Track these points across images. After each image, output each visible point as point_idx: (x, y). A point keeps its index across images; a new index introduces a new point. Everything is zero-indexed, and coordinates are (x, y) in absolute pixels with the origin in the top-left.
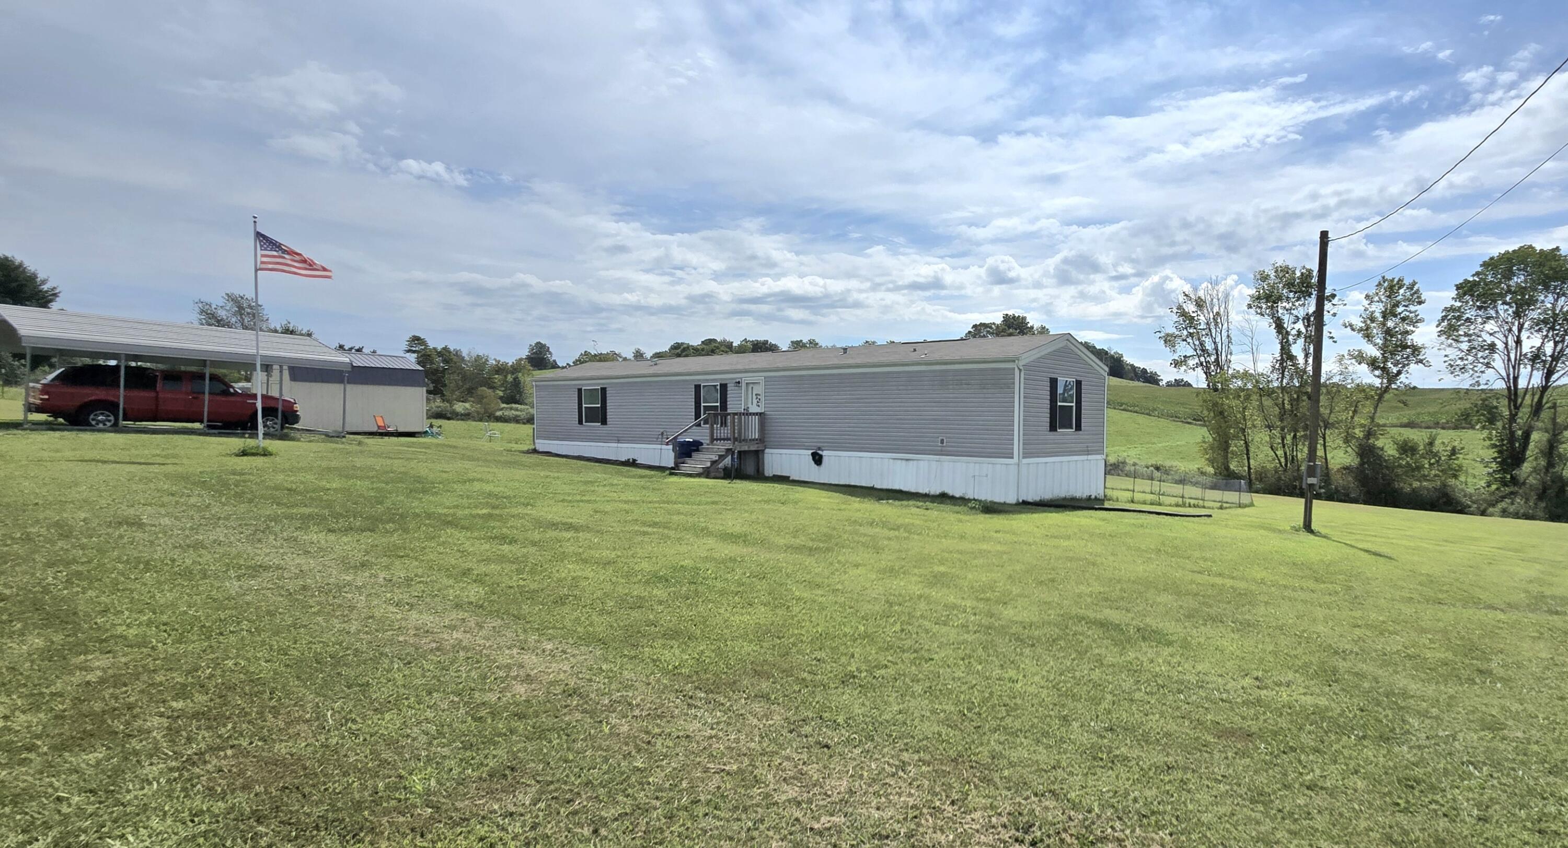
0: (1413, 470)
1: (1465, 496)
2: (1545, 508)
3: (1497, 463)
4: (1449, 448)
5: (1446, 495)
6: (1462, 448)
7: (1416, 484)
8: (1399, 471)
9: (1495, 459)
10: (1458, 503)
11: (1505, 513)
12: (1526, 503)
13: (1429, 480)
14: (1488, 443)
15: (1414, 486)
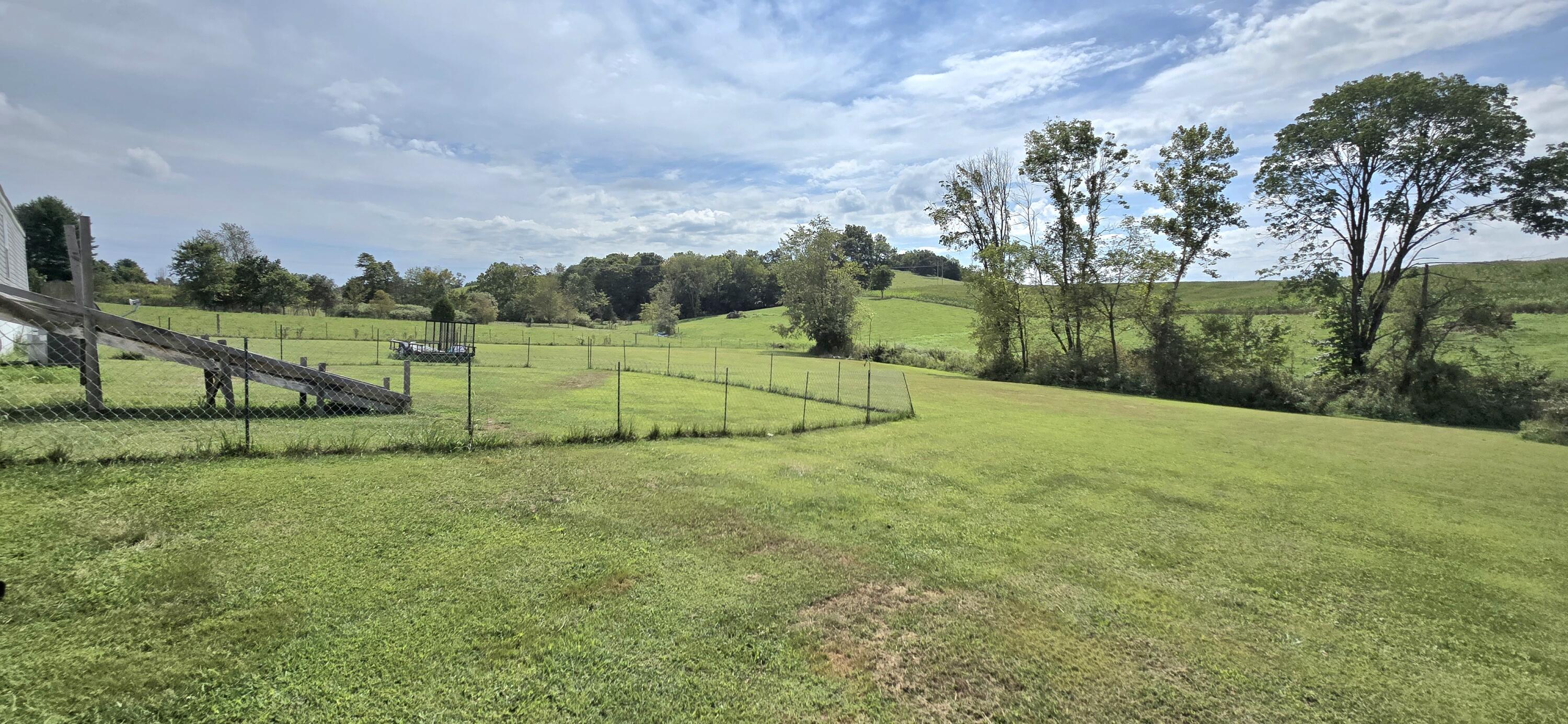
0: (1225, 354)
1: (1294, 386)
2: (1412, 402)
3: (1335, 345)
4: (1271, 328)
5: (1269, 385)
6: (1288, 328)
7: (1228, 372)
8: (1206, 356)
9: (1332, 340)
10: (1286, 395)
11: (1350, 409)
12: (1381, 395)
13: (1243, 366)
14: (1322, 321)
15: (1225, 374)
